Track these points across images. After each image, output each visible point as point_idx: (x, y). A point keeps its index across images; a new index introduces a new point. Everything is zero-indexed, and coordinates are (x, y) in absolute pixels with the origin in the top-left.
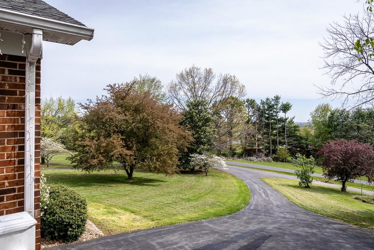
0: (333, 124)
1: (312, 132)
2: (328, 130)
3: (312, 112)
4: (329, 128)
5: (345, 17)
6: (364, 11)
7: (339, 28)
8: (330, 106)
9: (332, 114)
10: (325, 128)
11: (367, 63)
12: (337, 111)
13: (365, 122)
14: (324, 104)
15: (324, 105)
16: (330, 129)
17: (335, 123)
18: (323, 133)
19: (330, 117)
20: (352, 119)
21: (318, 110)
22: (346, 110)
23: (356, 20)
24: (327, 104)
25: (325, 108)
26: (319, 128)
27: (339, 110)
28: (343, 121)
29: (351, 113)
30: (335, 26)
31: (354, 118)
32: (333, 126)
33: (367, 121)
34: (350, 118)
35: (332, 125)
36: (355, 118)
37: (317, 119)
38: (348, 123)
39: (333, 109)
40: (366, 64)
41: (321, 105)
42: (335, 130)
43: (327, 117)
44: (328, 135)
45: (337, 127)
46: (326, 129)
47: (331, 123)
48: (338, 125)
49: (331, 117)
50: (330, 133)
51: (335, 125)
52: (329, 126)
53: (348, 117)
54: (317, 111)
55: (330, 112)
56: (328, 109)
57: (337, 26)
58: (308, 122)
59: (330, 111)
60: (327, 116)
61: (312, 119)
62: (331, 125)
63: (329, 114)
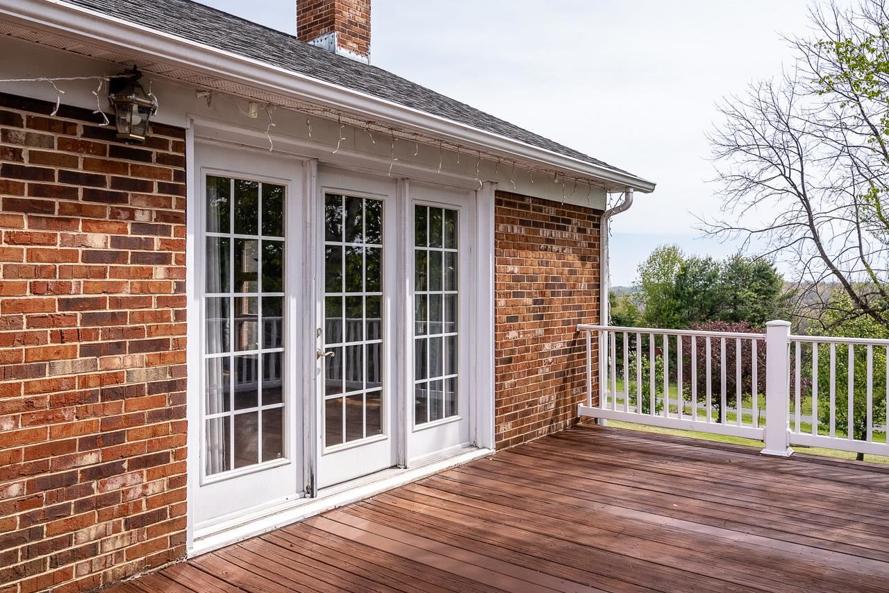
0: (686, 292)
1: (642, 309)
2: (675, 304)
3: (642, 263)
4: (677, 299)
5: (751, 86)
6: (783, 77)
7: (739, 107)
8: (679, 251)
9: (684, 269)
10: (668, 299)
11: (787, 175)
12: (694, 262)
13: (749, 287)
14: (667, 247)
15: (668, 249)
16: (679, 302)
17: (691, 290)
18: (664, 310)
19: (679, 276)
20: (724, 279)
21: (655, 260)
22: (712, 261)
23: (767, 91)
24: (674, 248)
25: (669, 256)
26: (655, 299)
27: (698, 261)
28: (706, 285)
29: (723, 267)
30: (732, 101)
31: (728, 278)
32: (685, 296)
33: (754, 284)
34: (720, 279)
35: (684, 293)
36: (730, 278)
37: (652, 280)
38: (716, 290)
39: (685, 259)
40: (786, 178)
41: (662, 248)
42: (691, 303)
43: (673, 275)
44: (674, 315)
45: (693, 297)
46: (669, 302)
47: (682, 289)
48: (695, 293)
49: (681, 275)
50: (678, 310)
51: (689, 293)
52: (677, 296)
53: (715, 276)
54: (652, 260)
55: (679, 265)
56: (675, 258)
57: (736, 101)
58: (632, 285)
59: (679, 262)
60: (674, 273)
61: (641, 280)
62: (681, 293)
63: (677, 269)
